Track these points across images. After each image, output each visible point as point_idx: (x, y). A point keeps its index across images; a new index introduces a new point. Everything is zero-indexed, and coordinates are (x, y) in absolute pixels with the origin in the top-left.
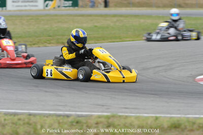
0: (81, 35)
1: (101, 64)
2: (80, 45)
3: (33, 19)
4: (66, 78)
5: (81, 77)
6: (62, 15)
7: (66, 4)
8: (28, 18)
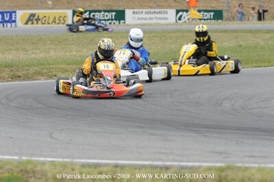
8: (152, 35)
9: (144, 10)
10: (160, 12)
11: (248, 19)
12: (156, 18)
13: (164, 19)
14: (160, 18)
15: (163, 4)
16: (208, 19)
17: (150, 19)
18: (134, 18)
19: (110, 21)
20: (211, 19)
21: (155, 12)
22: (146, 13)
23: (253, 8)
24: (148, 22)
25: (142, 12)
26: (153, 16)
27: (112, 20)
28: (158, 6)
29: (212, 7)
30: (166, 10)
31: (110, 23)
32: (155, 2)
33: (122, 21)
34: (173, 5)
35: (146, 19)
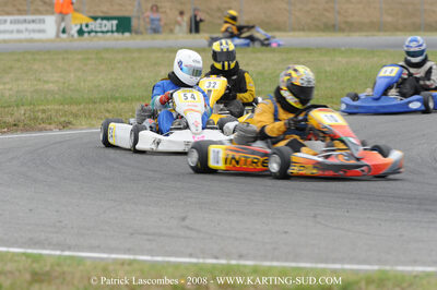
9: (9, 18)
10: (33, 21)
11: (171, 31)
12: (26, 30)
13: (40, 31)
14: (34, 31)
15: (26, 8)
16: (108, 32)
17: (19, 31)
20: (113, 32)
21: (25, 21)
22: (11, 22)
23: (182, 13)
24: (16, 36)
25: (5, 21)
26: (22, 27)
28: (19, 10)
29: (102, 12)
30: (41, 17)
32: (14, 6)
34: (41, 8)
35: (12, 32)
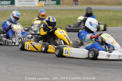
0: (51, 20)
1: (62, 41)
2: (50, 27)
3: (34, 12)
4: (36, 50)
5: (43, 49)
6: (52, 10)
7: (53, 3)
10: (31, 1)
12: (29, 4)
14: (31, 4)
16: (53, 4)
17: (27, 4)
18: (19, 4)
19: (8, 5)
20: (55, 4)
25: (23, 1)
27: (9, 5)
31: (8, 6)
33: (13, 5)
35: (24, 4)
